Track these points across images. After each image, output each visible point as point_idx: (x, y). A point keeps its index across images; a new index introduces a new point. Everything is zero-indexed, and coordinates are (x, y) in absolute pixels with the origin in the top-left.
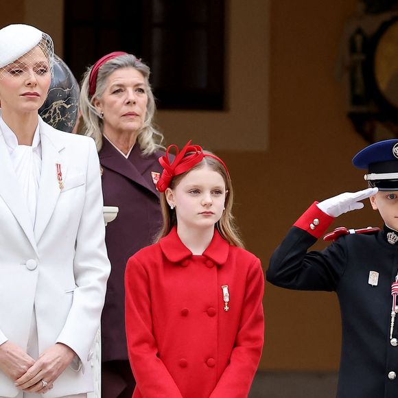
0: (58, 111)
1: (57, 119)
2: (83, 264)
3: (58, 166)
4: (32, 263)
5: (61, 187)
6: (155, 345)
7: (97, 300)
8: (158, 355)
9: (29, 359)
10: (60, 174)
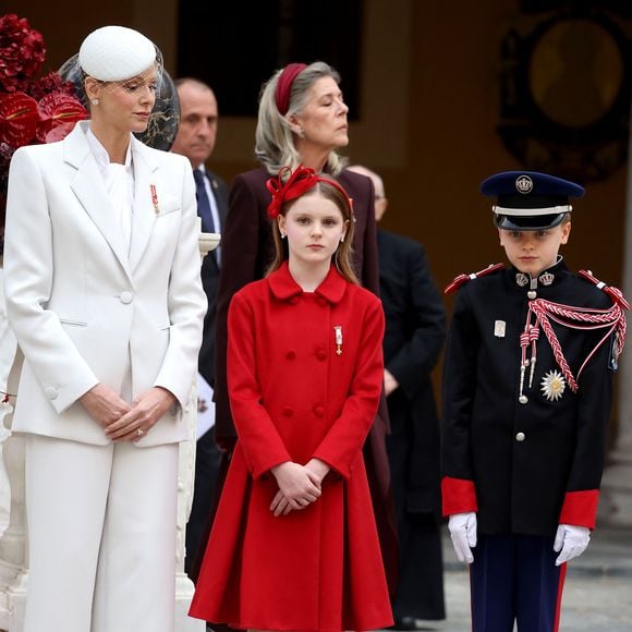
0: (156, 124)
1: (155, 133)
2: (179, 298)
3: (153, 188)
4: (126, 295)
5: (157, 212)
6: (259, 390)
7: (194, 340)
8: (261, 402)
9: (123, 404)
10: (155, 197)
